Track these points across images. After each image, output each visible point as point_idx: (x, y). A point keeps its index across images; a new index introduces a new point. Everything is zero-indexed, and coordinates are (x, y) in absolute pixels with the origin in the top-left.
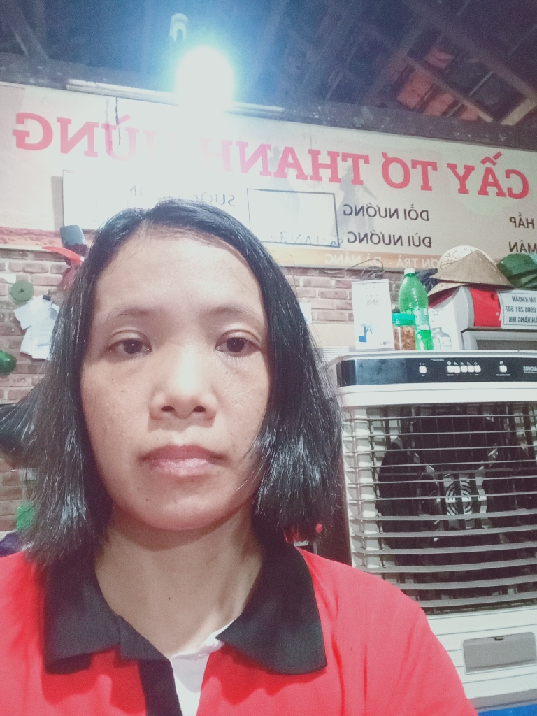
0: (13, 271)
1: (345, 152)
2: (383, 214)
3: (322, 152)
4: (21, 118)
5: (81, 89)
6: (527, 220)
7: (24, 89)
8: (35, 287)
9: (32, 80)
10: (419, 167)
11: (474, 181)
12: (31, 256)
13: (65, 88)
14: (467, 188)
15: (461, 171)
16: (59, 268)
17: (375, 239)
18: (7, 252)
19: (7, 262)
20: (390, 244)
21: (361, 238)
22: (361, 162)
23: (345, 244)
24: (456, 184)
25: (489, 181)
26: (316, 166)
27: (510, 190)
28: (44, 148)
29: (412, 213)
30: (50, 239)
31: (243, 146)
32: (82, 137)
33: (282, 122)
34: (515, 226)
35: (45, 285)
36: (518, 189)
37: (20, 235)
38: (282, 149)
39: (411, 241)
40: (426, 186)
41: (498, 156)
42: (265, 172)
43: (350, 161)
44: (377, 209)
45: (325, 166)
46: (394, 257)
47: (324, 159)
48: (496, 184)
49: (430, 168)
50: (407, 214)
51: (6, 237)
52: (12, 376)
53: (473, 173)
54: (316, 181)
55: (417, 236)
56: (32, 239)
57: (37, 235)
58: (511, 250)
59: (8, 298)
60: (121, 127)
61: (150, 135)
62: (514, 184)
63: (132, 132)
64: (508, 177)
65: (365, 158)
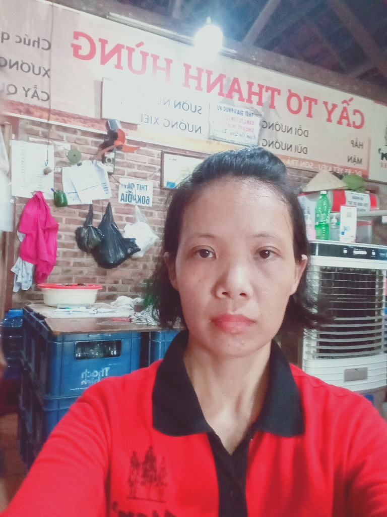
0: (69, 142)
1: (268, 86)
2: (284, 130)
3: (254, 84)
4: (77, 35)
5: (116, 19)
6: (360, 143)
7: (77, 13)
8: (82, 154)
9: (84, 9)
10: (308, 101)
11: (336, 115)
12: (79, 133)
13: (104, 17)
14: (332, 119)
15: (330, 107)
16: (96, 143)
17: (277, 145)
18: (65, 129)
19: (65, 135)
20: (285, 149)
21: (270, 143)
22: (276, 93)
24: (326, 116)
25: (344, 116)
26: (251, 93)
27: (354, 123)
28: (90, 59)
29: (300, 132)
30: (91, 123)
31: (209, 73)
32: (114, 54)
33: (234, 60)
34: (353, 146)
35: (88, 154)
36: (358, 123)
37: (74, 118)
38: (232, 79)
39: (296, 148)
40: (309, 115)
41: (351, 100)
42: (221, 94)
43: (270, 92)
44: (281, 126)
45: (255, 94)
46: (286, 158)
47: (255, 89)
48: (347, 118)
49: (313, 103)
50: (297, 132)
51: (66, 119)
52: (66, 208)
53: (336, 109)
54: (249, 104)
55: (301, 146)
56: (82, 122)
57: (85, 120)
58: (349, 160)
59: (65, 159)
60: (138, 50)
61: (156, 58)
62: (357, 119)
63: (145, 55)
64: (354, 114)
65: (279, 92)
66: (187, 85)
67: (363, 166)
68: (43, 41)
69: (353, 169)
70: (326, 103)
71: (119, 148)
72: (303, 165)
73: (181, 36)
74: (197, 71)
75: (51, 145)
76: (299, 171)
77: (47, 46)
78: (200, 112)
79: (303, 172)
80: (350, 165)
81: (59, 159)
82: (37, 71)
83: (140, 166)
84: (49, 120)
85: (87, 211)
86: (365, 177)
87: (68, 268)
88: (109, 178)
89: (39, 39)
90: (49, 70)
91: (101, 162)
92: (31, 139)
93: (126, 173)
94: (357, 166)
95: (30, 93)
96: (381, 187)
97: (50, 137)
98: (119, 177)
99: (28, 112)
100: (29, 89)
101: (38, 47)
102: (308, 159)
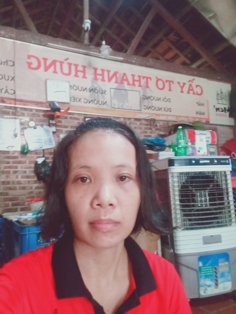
0: (28, 116)
1: (144, 76)
2: (156, 99)
3: (136, 76)
4: (29, 57)
6: (202, 103)
7: (29, 45)
8: (37, 123)
9: (32, 42)
10: (168, 83)
11: (186, 89)
12: (34, 111)
13: (45, 46)
14: (183, 91)
15: (182, 85)
16: (44, 116)
17: (153, 108)
18: (25, 109)
19: (26, 113)
20: (158, 110)
21: (149, 107)
22: (149, 80)
23: (143, 110)
24: (180, 89)
25: (190, 89)
26: (134, 81)
27: (197, 92)
28: (38, 69)
29: (166, 100)
30: (41, 105)
31: (109, 71)
32: (52, 65)
33: (122, 63)
34: (198, 105)
35: (40, 122)
36: (199, 92)
37: (30, 103)
38: (122, 73)
39: (165, 109)
40: (170, 90)
41: (193, 80)
42: (116, 82)
43: (145, 79)
44: (154, 97)
45: (137, 81)
46: (159, 115)
47: (136, 78)
48: (192, 90)
49: (171, 83)
50: (164, 100)
51: (25, 103)
52: (28, 155)
53: (185, 85)
54: (134, 87)
55: (167, 108)
56: (35, 104)
57: (37, 103)
58: (197, 113)
59: (27, 126)
60: (66, 62)
61: (76, 66)
62: (198, 90)
63: (70, 65)
64: (196, 87)
65: (150, 78)
66: (96, 79)
67: (205, 116)
68: (10, 62)
69: (200, 118)
70: (179, 83)
71: (58, 117)
72: (170, 118)
73: (90, 52)
74: (101, 71)
75: (17, 119)
76: (168, 121)
77: (12, 64)
78: (105, 93)
79: (170, 122)
80: (198, 116)
81: (22, 127)
82: (7, 78)
83: (72, 127)
84: (15, 104)
85: (42, 155)
86: (208, 123)
87: (32, 190)
88: (53, 134)
89: (7, 60)
90: (14, 77)
91: (48, 127)
92: (6, 116)
93: (64, 131)
94: (202, 116)
95: (4, 91)
96: (218, 127)
97: (17, 114)
98: (60, 134)
99: (3, 101)
100: (3, 89)
101: (7, 65)
102: (172, 115)
